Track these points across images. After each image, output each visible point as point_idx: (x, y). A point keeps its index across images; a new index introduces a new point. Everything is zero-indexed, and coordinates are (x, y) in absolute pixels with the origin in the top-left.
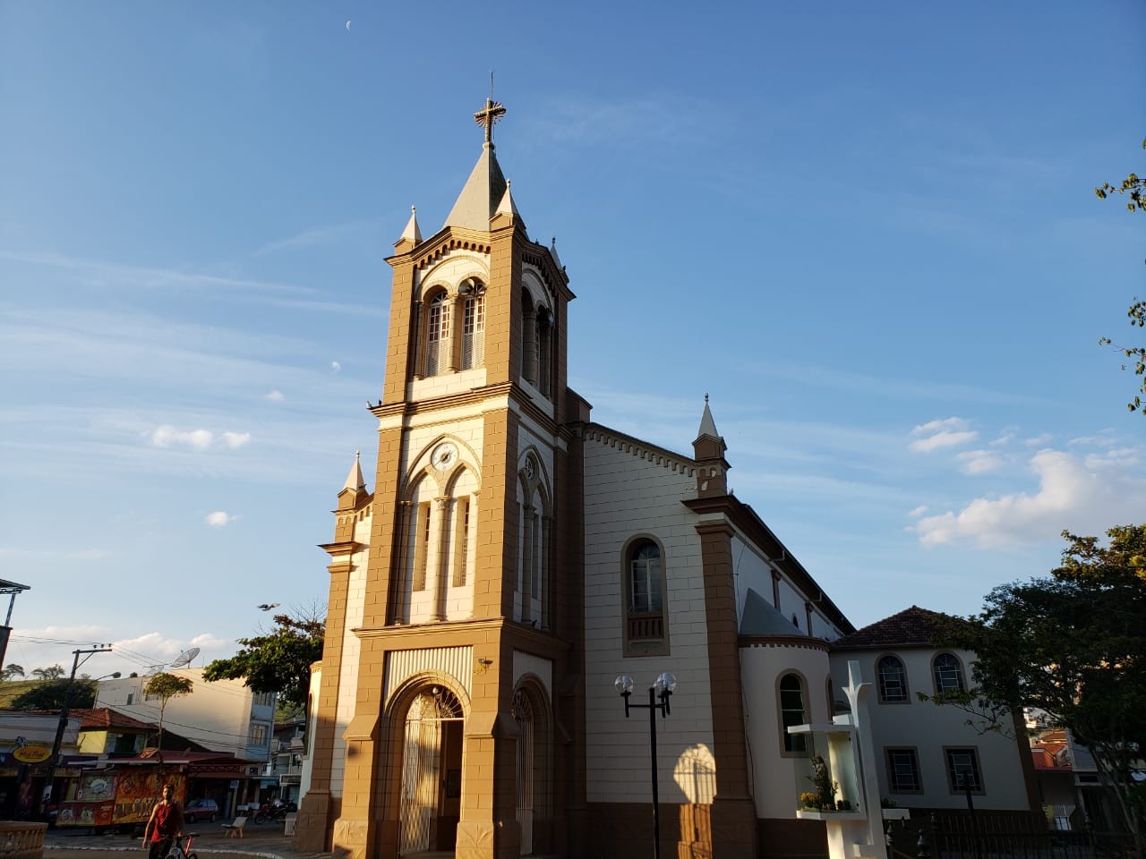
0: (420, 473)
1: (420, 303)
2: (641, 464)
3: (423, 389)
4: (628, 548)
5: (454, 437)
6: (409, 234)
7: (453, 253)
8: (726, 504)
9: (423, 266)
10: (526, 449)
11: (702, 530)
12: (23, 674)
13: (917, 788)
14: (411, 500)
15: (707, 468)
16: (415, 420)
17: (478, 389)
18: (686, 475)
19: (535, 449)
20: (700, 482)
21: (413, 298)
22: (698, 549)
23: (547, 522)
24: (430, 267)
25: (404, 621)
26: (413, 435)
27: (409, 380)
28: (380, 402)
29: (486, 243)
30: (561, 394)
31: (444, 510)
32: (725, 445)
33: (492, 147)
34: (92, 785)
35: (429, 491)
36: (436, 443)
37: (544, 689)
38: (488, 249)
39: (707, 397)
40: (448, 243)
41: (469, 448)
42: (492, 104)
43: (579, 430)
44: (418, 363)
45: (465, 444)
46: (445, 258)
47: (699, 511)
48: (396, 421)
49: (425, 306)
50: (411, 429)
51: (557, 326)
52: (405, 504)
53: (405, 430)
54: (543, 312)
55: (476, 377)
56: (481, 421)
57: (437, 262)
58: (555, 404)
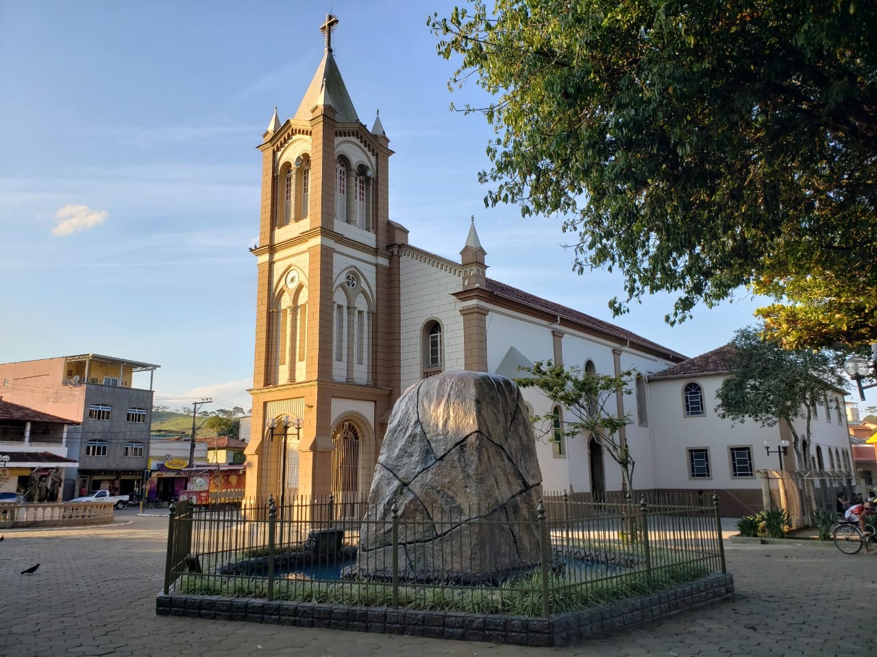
0: (280, 291)
1: (277, 176)
2: (431, 269)
3: (281, 235)
4: (425, 326)
5: (296, 266)
6: (271, 128)
7: (294, 138)
8: (476, 294)
9: (278, 149)
10: (348, 268)
11: (464, 312)
12: (243, 413)
13: (708, 475)
14: (277, 309)
15: (468, 270)
16: (277, 256)
17: (304, 233)
18: (456, 275)
19: (355, 268)
20: (464, 279)
21: (273, 173)
22: (461, 326)
23: (371, 315)
24: (283, 149)
25: (275, 384)
26: (276, 266)
27: (272, 230)
28: (256, 247)
29: (309, 128)
30: (381, 225)
31: (292, 314)
32: (484, 252)
33: (330, 51)
34: (197, 482)
35: (286, 302)
36: (287, 270)
37: (368, 423)
38: (311, 132)
39: (473, 218)
40: (290, 131)
41: (303, 273)
42: (330, 17)
43: (395, 250)
44: (277, 218)
45: (301, 270)
46: (290, 141)
47: (463, 300)
48: (265, 258)
49: (280, 178)
50: (274, 262)
51: (377, 177)
52: (273, 312)
53: (271, 263)
54: (362, 169)
55: (305, 225)
56: (307, 255)
57: (286, 145)
58: (377, 234)
